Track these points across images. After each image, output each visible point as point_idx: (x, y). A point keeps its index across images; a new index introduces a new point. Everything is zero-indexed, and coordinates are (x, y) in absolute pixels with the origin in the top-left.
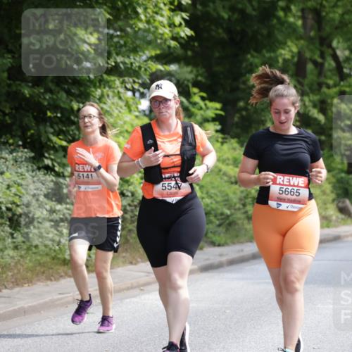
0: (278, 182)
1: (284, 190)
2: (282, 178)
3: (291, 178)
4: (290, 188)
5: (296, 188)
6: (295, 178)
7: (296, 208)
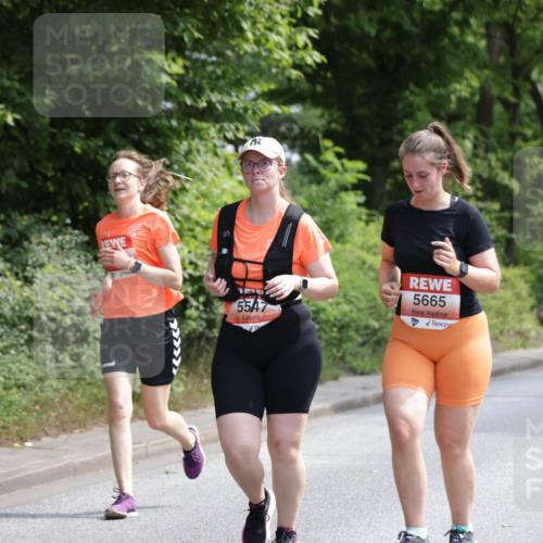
0: (411, 287)
1: (420, 298)
2: (416, 279)
3: (430, 280)
4: (430, 295)
5: (438, 295)
6: (435, 280)
7: (441, 325)
